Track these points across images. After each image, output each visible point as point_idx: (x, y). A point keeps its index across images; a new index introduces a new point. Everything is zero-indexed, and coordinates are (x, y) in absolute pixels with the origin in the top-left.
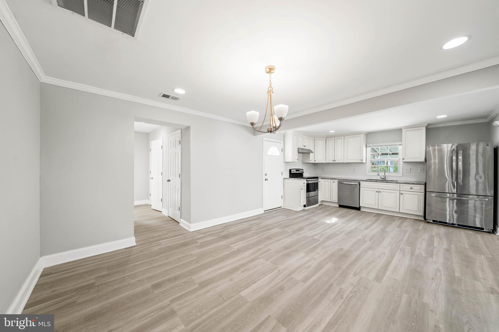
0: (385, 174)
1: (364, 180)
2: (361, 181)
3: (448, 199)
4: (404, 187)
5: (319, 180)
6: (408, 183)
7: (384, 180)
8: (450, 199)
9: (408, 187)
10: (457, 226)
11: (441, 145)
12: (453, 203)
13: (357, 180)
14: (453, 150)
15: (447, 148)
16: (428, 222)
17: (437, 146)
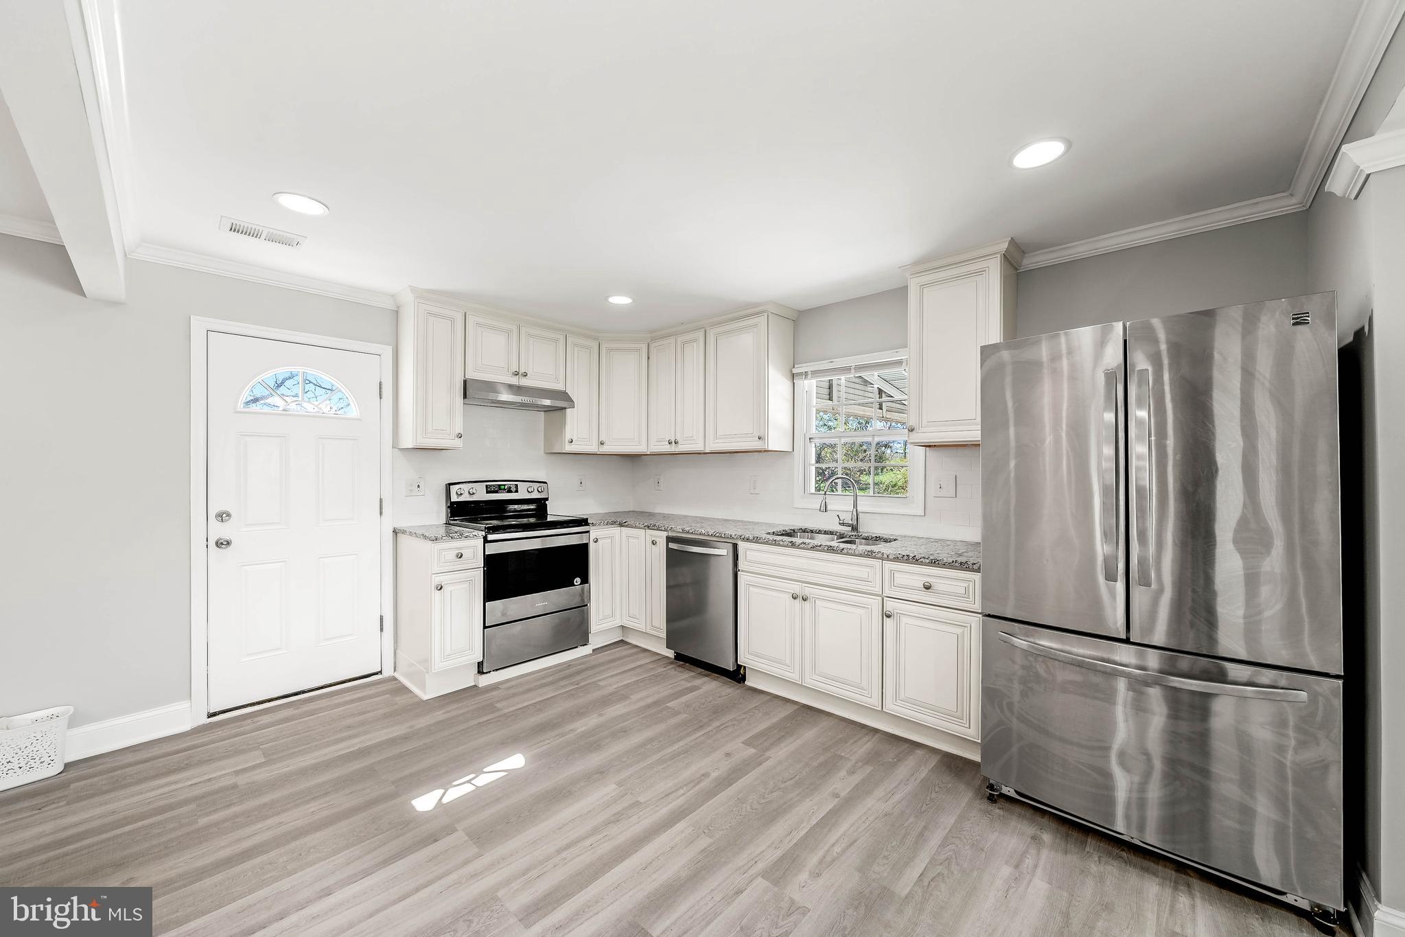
0: (855, 505)
1: (759, 535)
2: (743, 540)
4: (900, 579)
5: (593, 535)
6: (915, 560)
9: (913, 576)
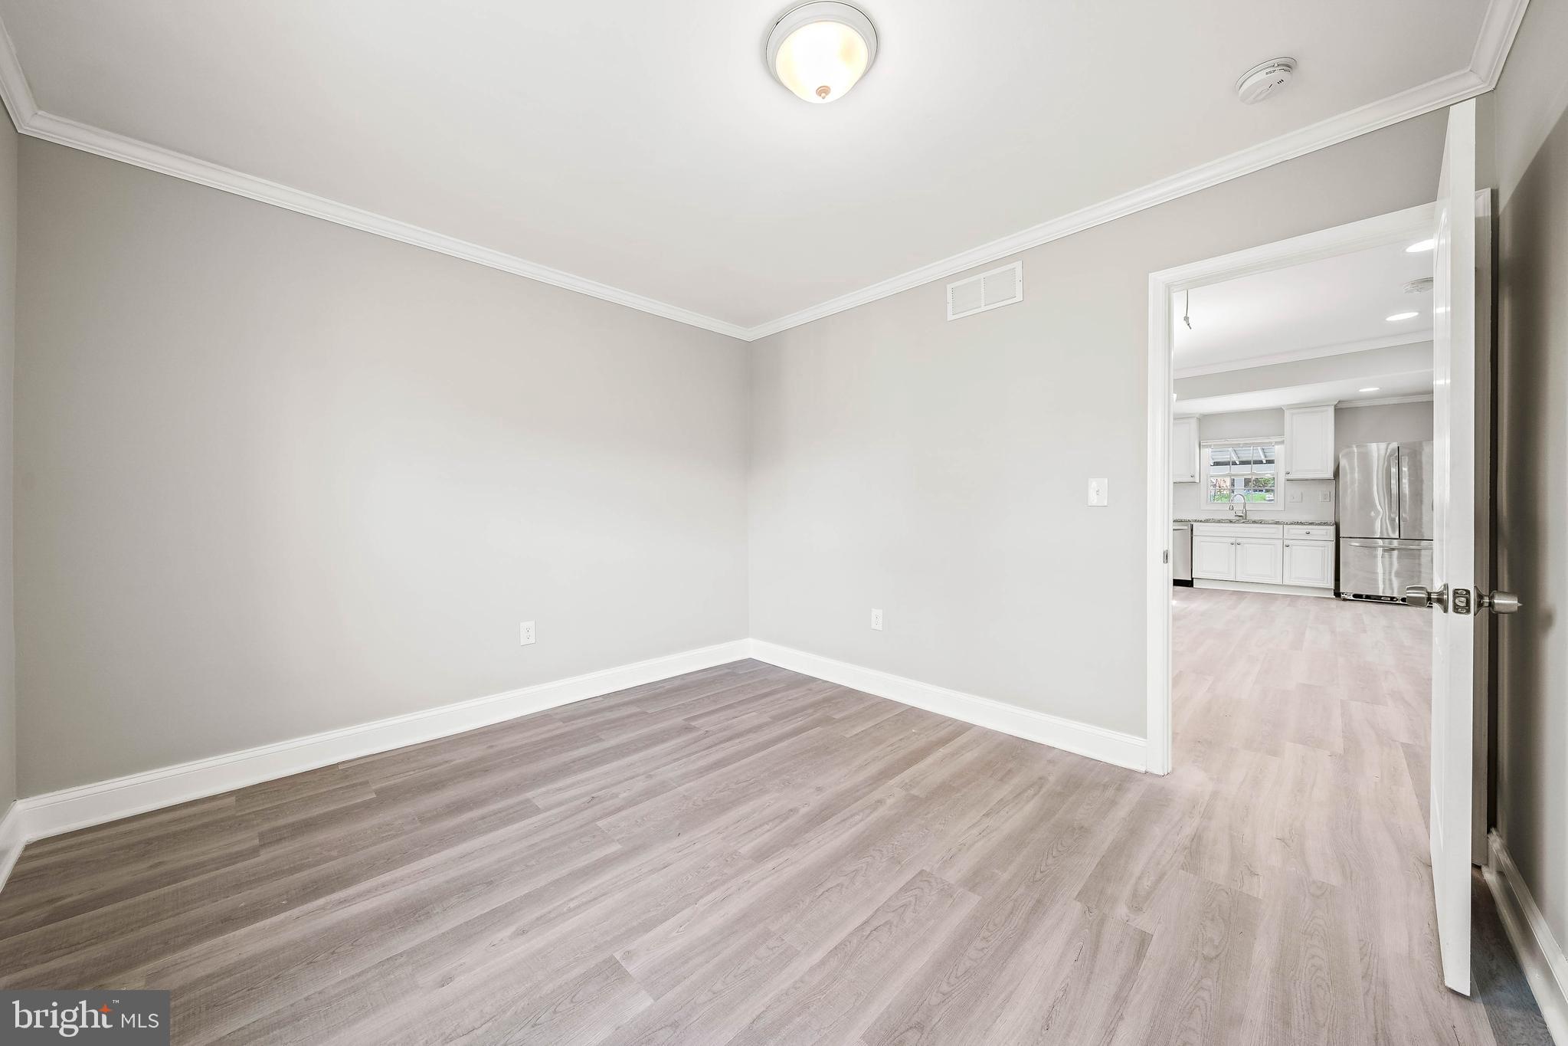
1: (1203, 520)
2: (1195, 521)
3: (1380, 551)
4: (1292, 531)
6: (1302, 524)
7: (1243, 519)
8: (1384, 551)
9: (1300, 530)
10: (1401, 602)
11: (1366, 446)
12: (1391, 557)
13: (1185, 521)
14: (1390, 455)
15: (1377, 451)
16: (1345, 600)
17: (1357, 447)
